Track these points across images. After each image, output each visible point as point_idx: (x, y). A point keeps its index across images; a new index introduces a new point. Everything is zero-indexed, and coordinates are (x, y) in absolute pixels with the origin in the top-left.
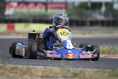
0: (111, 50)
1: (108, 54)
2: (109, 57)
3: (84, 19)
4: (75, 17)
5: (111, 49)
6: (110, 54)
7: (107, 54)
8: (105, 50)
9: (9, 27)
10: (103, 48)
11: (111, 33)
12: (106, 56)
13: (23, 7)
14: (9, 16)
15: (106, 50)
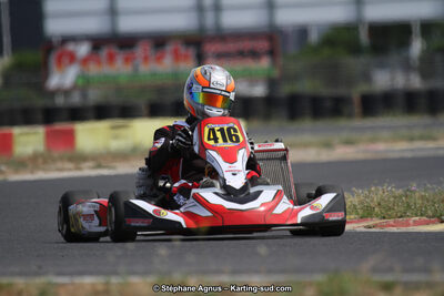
2: (381, 227)
3: (341, 91)
6: (390, 217)
7: (378, 216)
8: (373, 205)
9: (51, 138)
12: (375, 226)
13: (111, 58)
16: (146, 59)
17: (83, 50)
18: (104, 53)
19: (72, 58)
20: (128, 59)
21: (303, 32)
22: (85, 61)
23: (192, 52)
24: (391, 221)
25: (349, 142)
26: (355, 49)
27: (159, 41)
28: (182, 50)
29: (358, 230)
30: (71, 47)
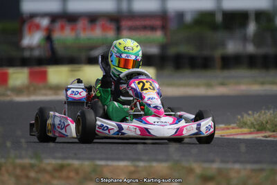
1: (274, 131)
2: (274, 137)
4: (185, 49)
7: (270, 130)
8: (264, 122)
9: (32, 75)
10: (259, 116)
12: (269, 136)
13: (62, 28)
14: (31, 48)
15: (267, 123)
16: (84, 29)
17: (45, 22)
18: (58, 25)
19: (38, 27)
20: (73, 29)
21: (180, 15)
23: (113, 26)
26: (214, 27)
27: (93, 18)
28: (108, 24)
29: (259, 138)
30: (37, 20)
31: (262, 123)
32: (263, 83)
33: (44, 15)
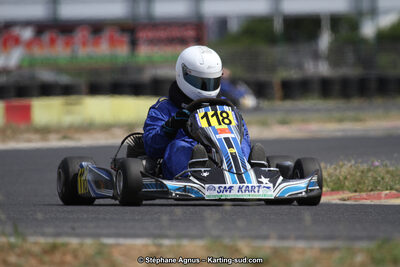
0: (361, 177)
1: (356, 191)
2: (356, 199)
5: (362, 172)
6: (361, 191)
7: (350, 190)
8: (341, 178)
10: (335, 169)
11: (357, 120)
12: (349, 199)
14: (7, 71)
15: (346, 178)
16: (84, 44)
17: (27, 34)
18: (46, 37)
19: (17, 41)
20: (67, 44)
21: (223, 22)
22: (29, 44)
23: (126, 38)
24: (364, 194)
25: (283, 122)
26: (272, 39)
27: (97, 27)
28: (118, 35)
29: (333, 202)
30: (16, 31)
31: (339, 179)
32: (341, 120)
33: (26, 24)
